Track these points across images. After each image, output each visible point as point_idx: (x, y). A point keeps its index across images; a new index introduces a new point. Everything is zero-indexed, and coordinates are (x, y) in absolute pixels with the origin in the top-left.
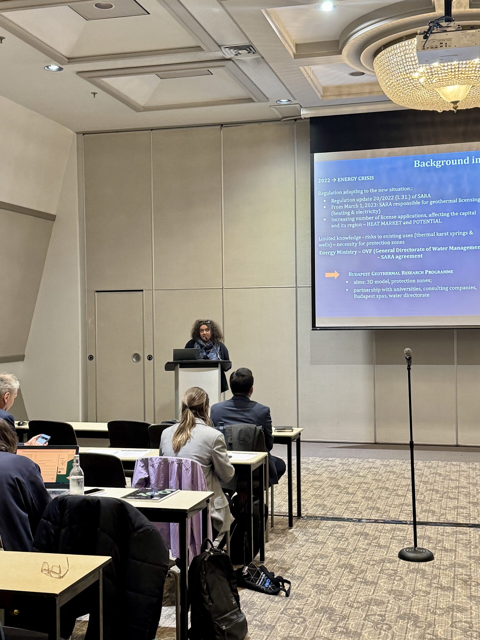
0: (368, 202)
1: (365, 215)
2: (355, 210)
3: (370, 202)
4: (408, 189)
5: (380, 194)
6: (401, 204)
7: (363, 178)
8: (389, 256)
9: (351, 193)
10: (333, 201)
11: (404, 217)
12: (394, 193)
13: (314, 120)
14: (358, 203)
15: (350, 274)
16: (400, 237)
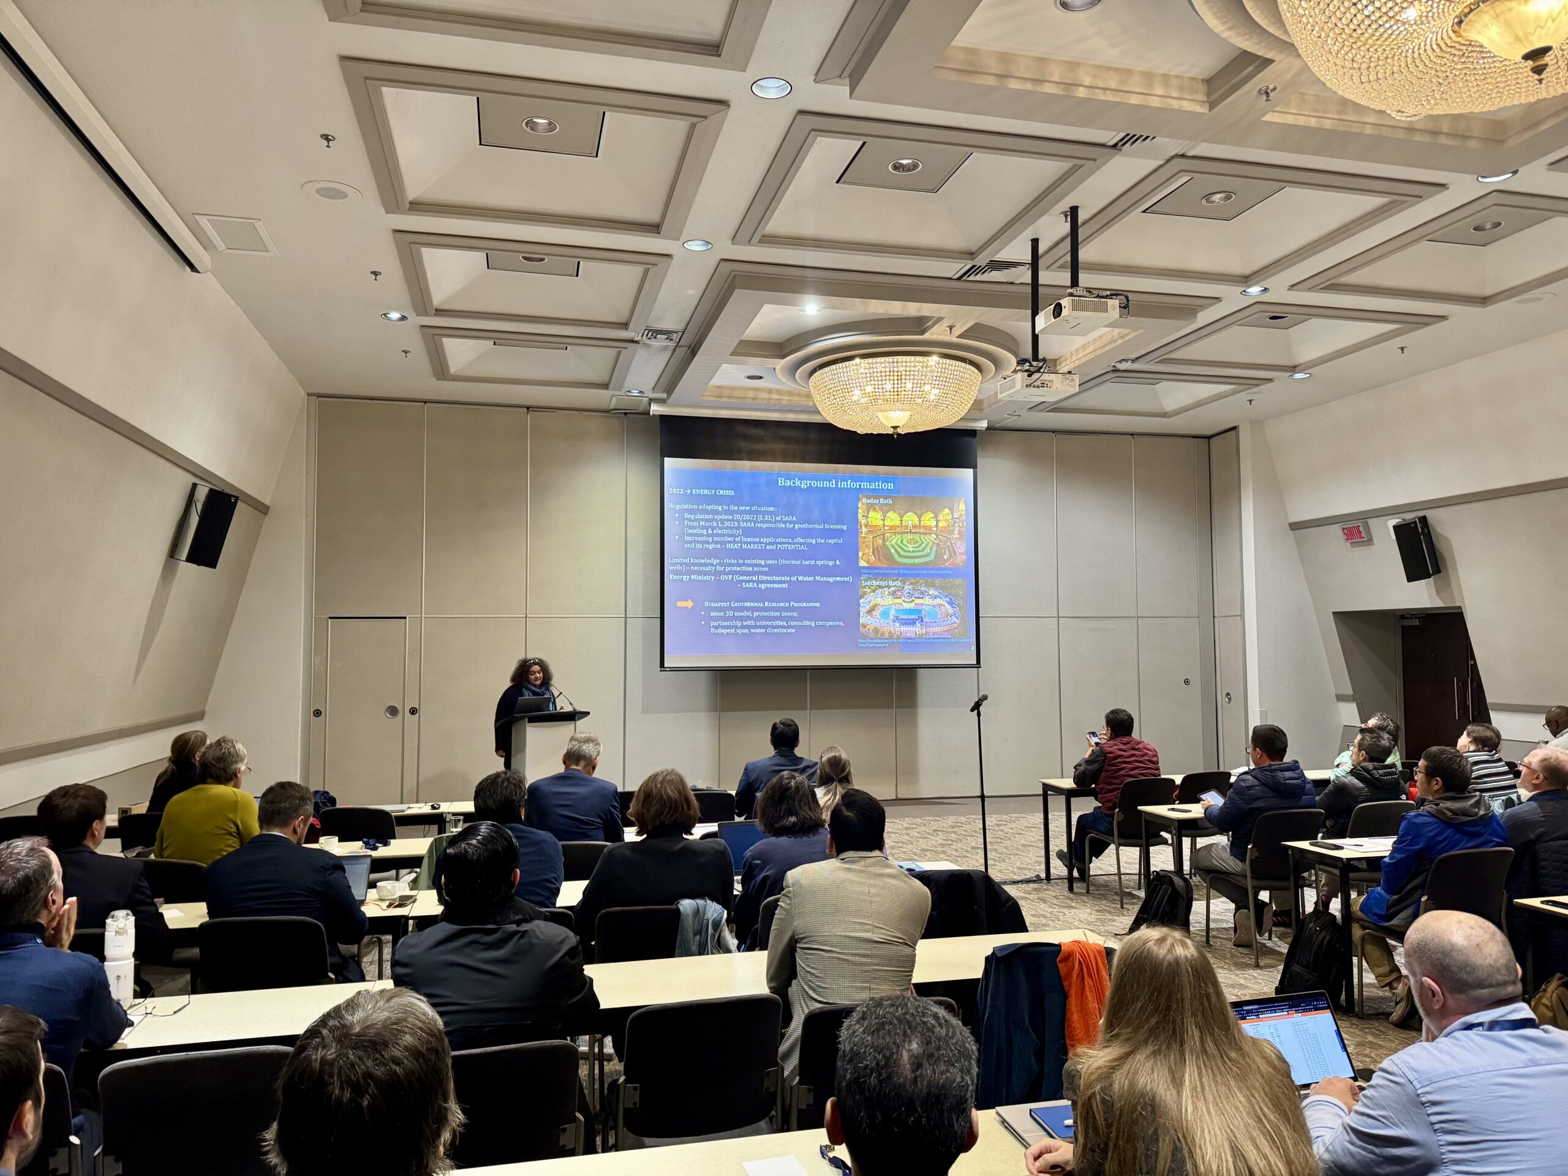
0: (727, 520)
1: (724, 535)
2: (713, 528)
3: (730, 520)
4: (772, 509)
5: (741, 513)
6: (764, 526)
7: (722, 492)
8: (751, 585)
9: (710, 508)
10: (686, 516)
11: (768, 540)
12: (757, 513)
13: (664, 418)
14: (717, 521)
15: (707, 604)
16: (763, 563)
